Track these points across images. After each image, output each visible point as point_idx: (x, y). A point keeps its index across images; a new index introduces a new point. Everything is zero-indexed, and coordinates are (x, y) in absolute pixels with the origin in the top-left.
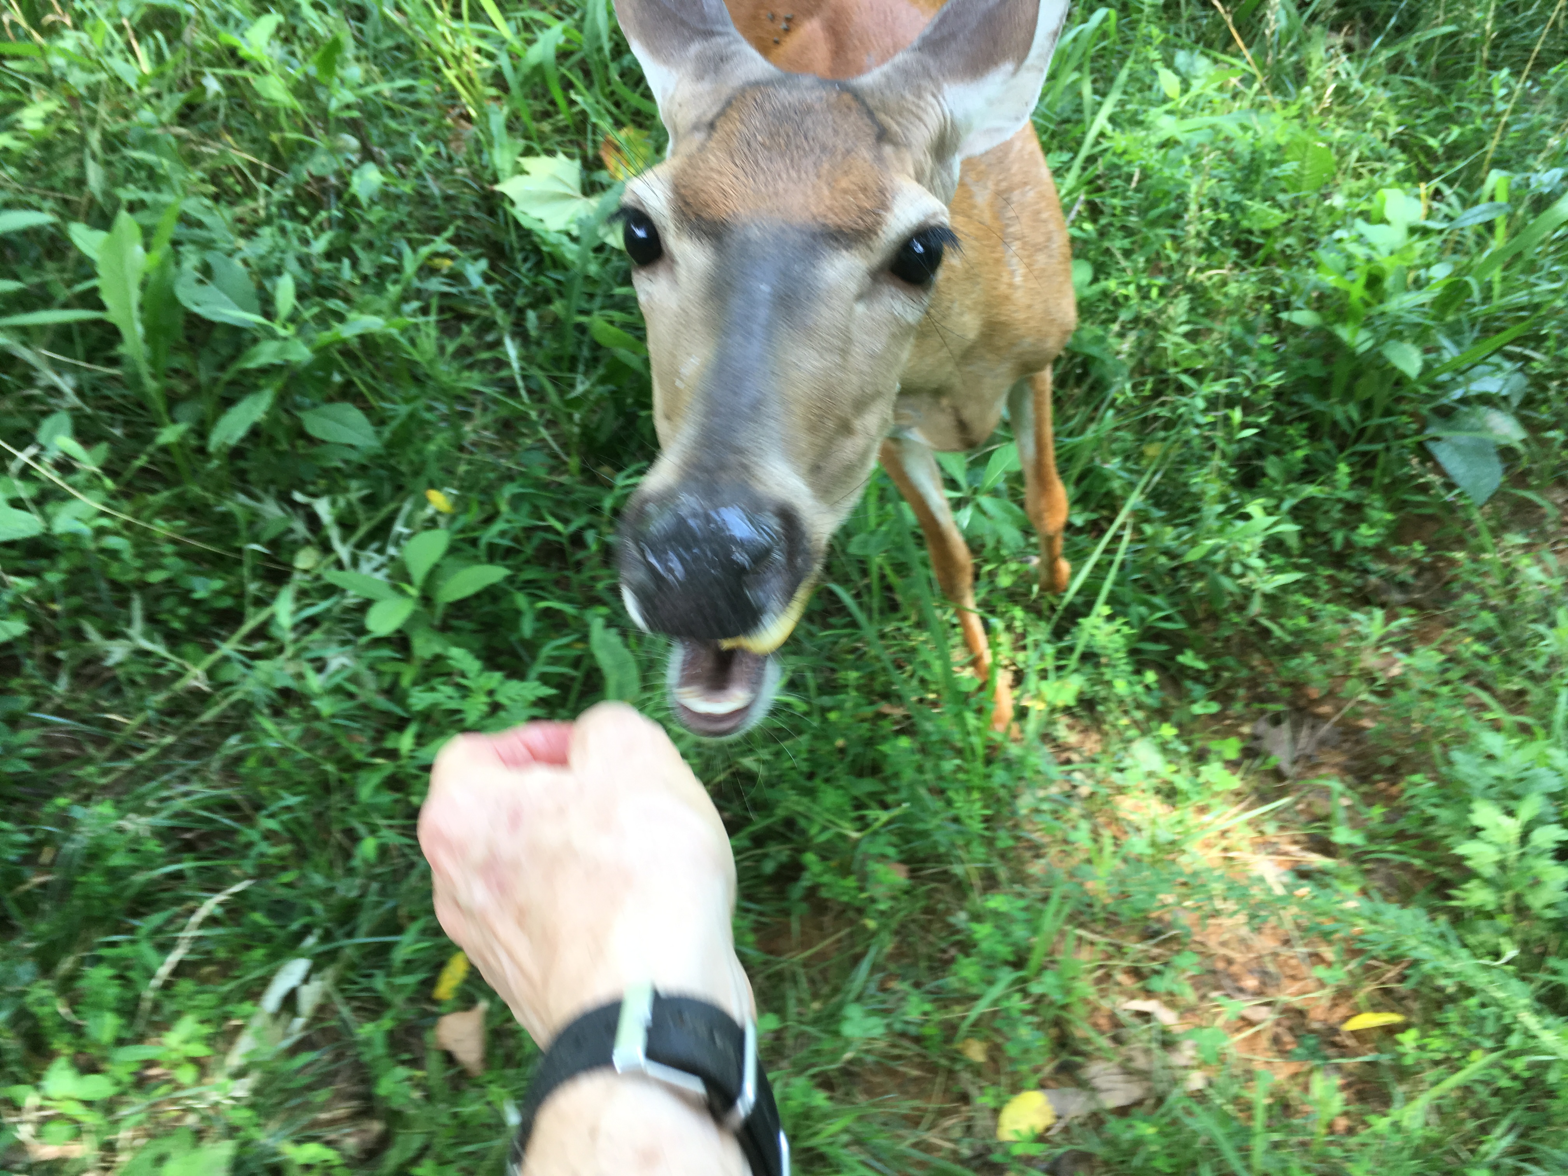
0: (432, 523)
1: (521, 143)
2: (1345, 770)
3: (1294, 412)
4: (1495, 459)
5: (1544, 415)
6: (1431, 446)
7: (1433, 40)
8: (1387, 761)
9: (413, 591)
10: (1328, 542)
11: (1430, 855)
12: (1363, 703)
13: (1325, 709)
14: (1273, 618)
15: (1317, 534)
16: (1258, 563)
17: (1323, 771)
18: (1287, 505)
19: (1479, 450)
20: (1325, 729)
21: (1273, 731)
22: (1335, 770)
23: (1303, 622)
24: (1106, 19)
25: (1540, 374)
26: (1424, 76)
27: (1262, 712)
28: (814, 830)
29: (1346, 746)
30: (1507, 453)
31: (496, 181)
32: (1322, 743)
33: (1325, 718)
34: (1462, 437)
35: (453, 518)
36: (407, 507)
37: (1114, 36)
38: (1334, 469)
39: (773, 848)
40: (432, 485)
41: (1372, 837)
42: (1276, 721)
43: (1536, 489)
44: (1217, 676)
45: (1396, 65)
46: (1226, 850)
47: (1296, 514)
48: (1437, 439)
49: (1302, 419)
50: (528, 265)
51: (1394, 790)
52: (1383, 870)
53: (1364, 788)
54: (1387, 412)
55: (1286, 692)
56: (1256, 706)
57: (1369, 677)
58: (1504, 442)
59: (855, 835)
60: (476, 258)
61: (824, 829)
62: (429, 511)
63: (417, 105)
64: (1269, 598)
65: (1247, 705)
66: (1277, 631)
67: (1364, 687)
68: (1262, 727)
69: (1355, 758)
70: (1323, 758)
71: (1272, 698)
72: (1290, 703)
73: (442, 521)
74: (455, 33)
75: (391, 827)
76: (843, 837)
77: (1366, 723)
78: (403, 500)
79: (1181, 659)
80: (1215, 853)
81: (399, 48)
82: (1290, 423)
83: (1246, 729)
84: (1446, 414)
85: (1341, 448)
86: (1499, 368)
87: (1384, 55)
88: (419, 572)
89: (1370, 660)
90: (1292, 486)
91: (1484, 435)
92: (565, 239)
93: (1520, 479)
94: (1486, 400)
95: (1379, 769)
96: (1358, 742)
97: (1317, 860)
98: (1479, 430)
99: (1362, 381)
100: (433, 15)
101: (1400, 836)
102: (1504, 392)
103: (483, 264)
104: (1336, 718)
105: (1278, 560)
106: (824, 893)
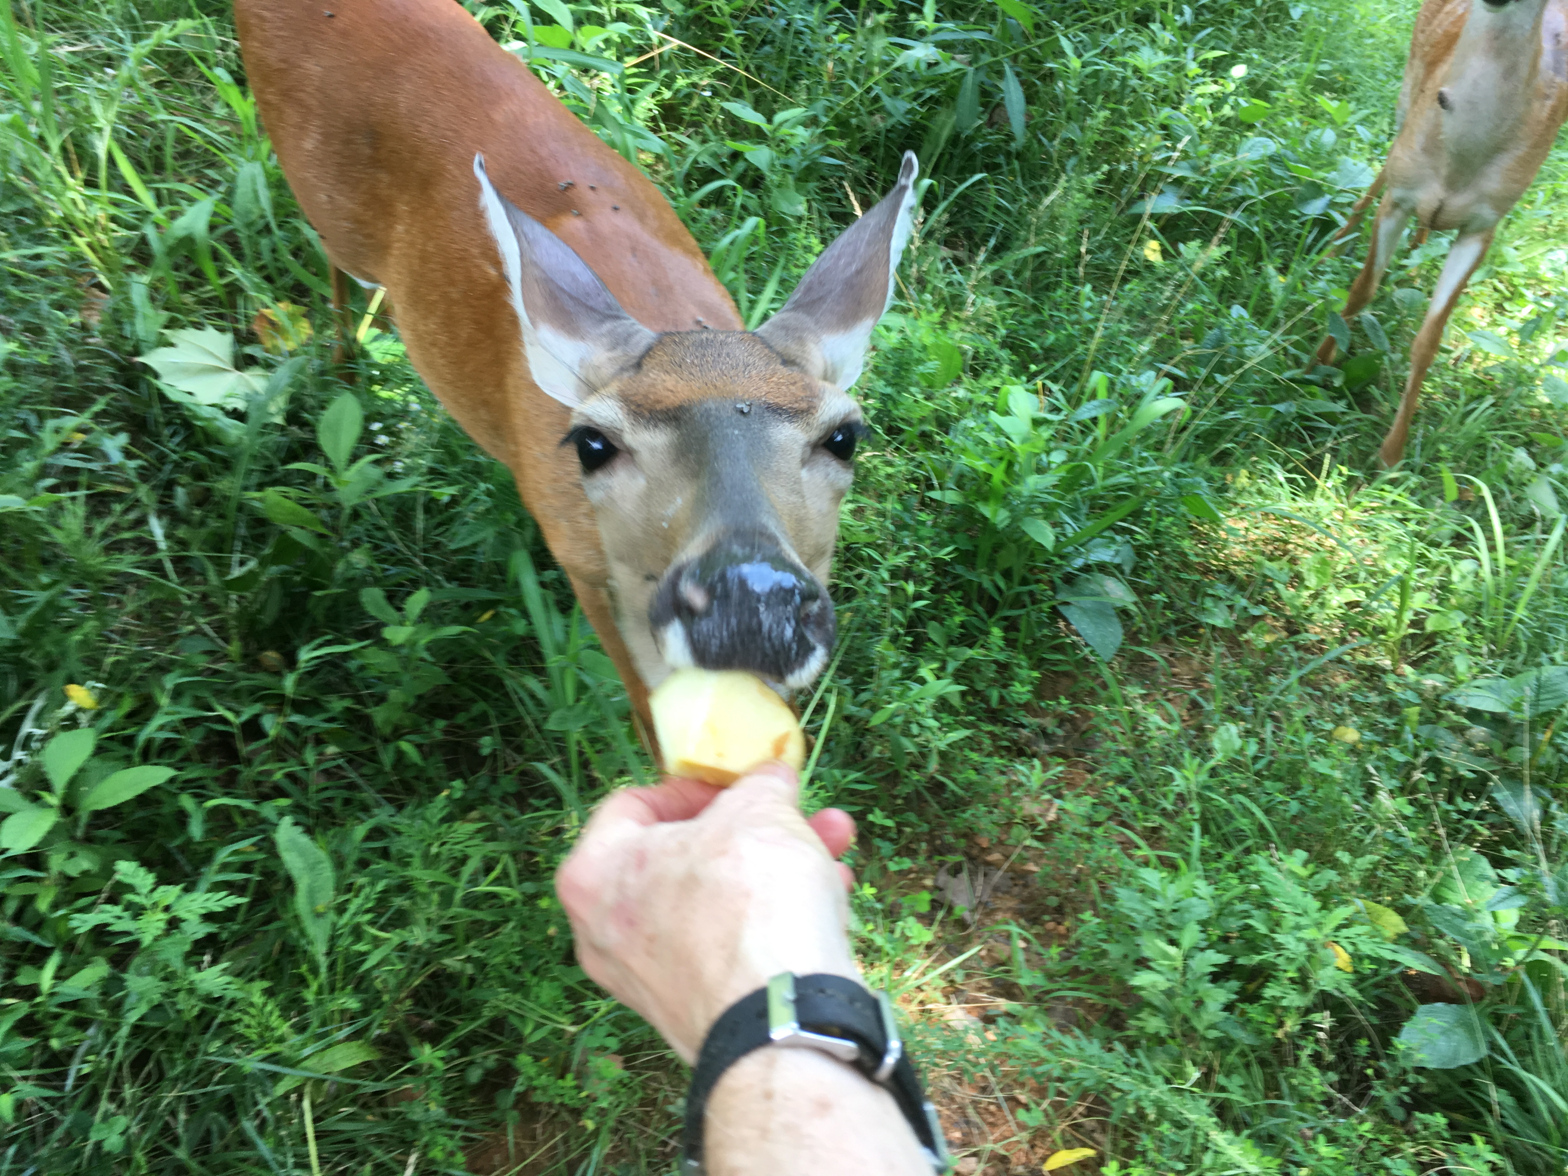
0: (71, 723)
1: (164, 315)
2: (1018, 913)
3: (947, 583)
4: (1116, 620)
5: (1148, 580)
6: (1062, 609)
7: (1025, 260)
8: (1053, 901)
9: (53, 800)
10: (986, 700)
11: (1102, 988)
12: (1027, 848)
13: (995, 857)
14: (945, 774)
15: (976, 693)
16: (932, 723)
17: (999, 916)
18: (952, 666)
19: (1100, 612)
20: (997, 877)
21: (953, 881)
22: (1008, 915)
23: (972, 775)
24: (757, 227)
25: (1143, 545)
26: (1020, 288)
27: (941, 864)
28: (528, 1030)
29: (1016, 890)
30: (1124, 614)
31: (137, 352)
32: (996, 889)
33: (996, 866)
34: (1087, 602)
35: (99, 715)
36: (38, 704)
37: (763, 243)
38: (987, 633)
39: (478, 1054)
40: (71, 680)
41: (1050, 976)
42: (956, 871)
43: (1148, 645)
44: (900, 832)
45: (998, 279)
46: (922, 1003)
47: (959, 676)
48: (1067, 603)
49: (954, 588)
50: (177, 439)
51: (1062, 929)
52: (1060, 1007)
53: (1037, 929)
54: (1024, 582)
55: (962, 843)
56: (937, 858)
57: (1031, 823)
58: (1119, 604)
59: (573, 1029)
60: (114, 432)
61: (538, 1026)
62: (68, 709)
63: (43, 272)
64: (942, 755)
65: (929, 858)
66: (951, 785)
67: (1026, 833)
68: (943, 878)
69: (1023, 902)
70: (999, 904)
71: (950, 849)
72: (966, 854)
73: (83, 719)
74: (89, 200)
75: (25, 1078)
76: (559, 1034)
77: (1032, 867)
78: (33, 697)
79: (871, 817)
80: (914, 1007)
81: (22, 212)
82: (946, 592)
83: (928, 882)
84: (1069, 579)
85: (991, 613)
86: (1113, 541)
87: (988, 271)
88: (60, 779)
89: (1031, 808)
90: (952, 649)
91: (1104, 599)
92: (220, 414)
93: (1133, 637)
94: (1102, 567)
95: (1046, 910)
96: (1026, 886)
97: (1004, 1004)
98: (1098, 595)
99: (1003, 552)
100: (64, 182)
101: (1075, 972)
102: (1117, 561)
103: (123, 439)
104: (1006, 866)
105: (947, 719)
106: (537, 1097)
